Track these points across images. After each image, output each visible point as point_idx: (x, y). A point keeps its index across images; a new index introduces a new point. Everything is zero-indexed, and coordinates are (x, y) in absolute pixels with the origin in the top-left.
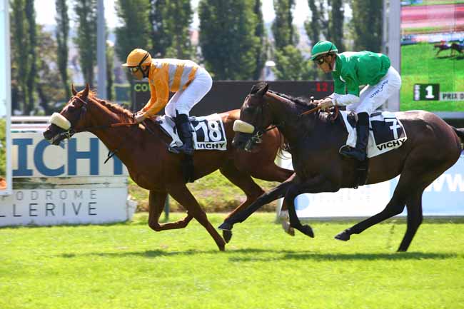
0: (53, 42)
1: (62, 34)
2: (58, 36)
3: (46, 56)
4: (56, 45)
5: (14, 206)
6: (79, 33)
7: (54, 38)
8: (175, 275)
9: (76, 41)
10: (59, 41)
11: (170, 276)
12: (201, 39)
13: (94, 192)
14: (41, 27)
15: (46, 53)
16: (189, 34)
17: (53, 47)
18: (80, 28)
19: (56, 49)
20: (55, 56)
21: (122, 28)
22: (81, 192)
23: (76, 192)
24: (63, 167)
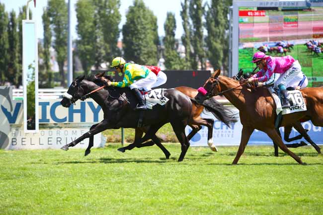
5: (40, 139)
22: (76, 131)
23: (73, 131)
24: (66, 118)
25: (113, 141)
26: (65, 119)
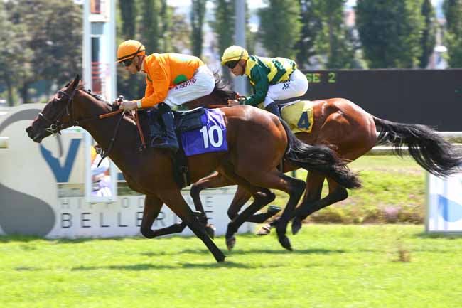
0: (187, 26)
1: (197, 17)
2: (193, 19)
3: (180, 43)
4: (190, 29)
5: (119, 214)
6: (216, 15)
7: (188, 21)
8: (292, 296)
9: (212, 24)
10: (193, 25)
11: (285, 298)
12: (358, 21)
13: (210, 200)
14: (173, 9)
15: (179, 39)
16: (344, 15)
17: (187, 32)
18: (218, 10)
19: (190, 34)
20: (188, 42)
21: (265, 9)
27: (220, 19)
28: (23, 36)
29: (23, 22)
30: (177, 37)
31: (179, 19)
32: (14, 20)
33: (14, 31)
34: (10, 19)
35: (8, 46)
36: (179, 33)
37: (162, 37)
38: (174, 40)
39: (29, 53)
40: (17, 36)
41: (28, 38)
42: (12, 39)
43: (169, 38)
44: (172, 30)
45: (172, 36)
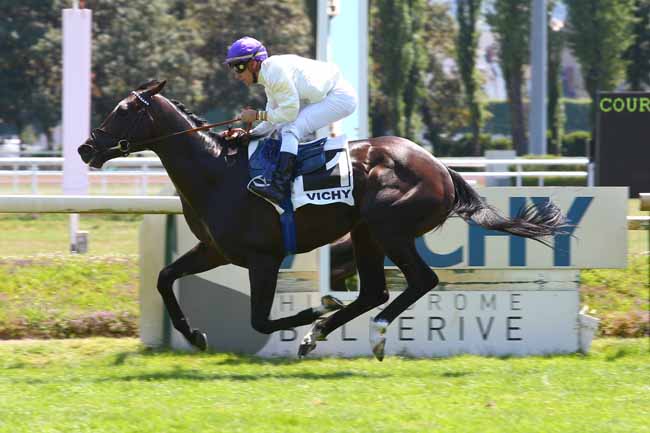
0: (450, 22)
1: (467, 8)
3: (438, 48)
4: (456, 26)
7: (452, 14)
9: (490, 20)
10: (461, 20)
13: (516, 298)
15: (438, 43)
17: (451, 31)
19: (456, 35)
20: (452, 46)
22: (493, 298)
23: (483, 297)
24: (460, 251)
25: (632, 331)
26: (456, 257)
27: (503, 11)
28: (192, 38)
29: (191, 17)
30: (434, 40)
31: (437, 11)
32: (178, 13)
33: (178, 29)
34: (170, 12)
35: (168, 54)
36: (437, 34)
37: (410, 40)
38: (430, 45)
39: (200, 65)
40: (182, 38)
41: (200, 42)
42: (173, 42)
43: (421, 40)
44: (427, 28)
45: (426, 39)
